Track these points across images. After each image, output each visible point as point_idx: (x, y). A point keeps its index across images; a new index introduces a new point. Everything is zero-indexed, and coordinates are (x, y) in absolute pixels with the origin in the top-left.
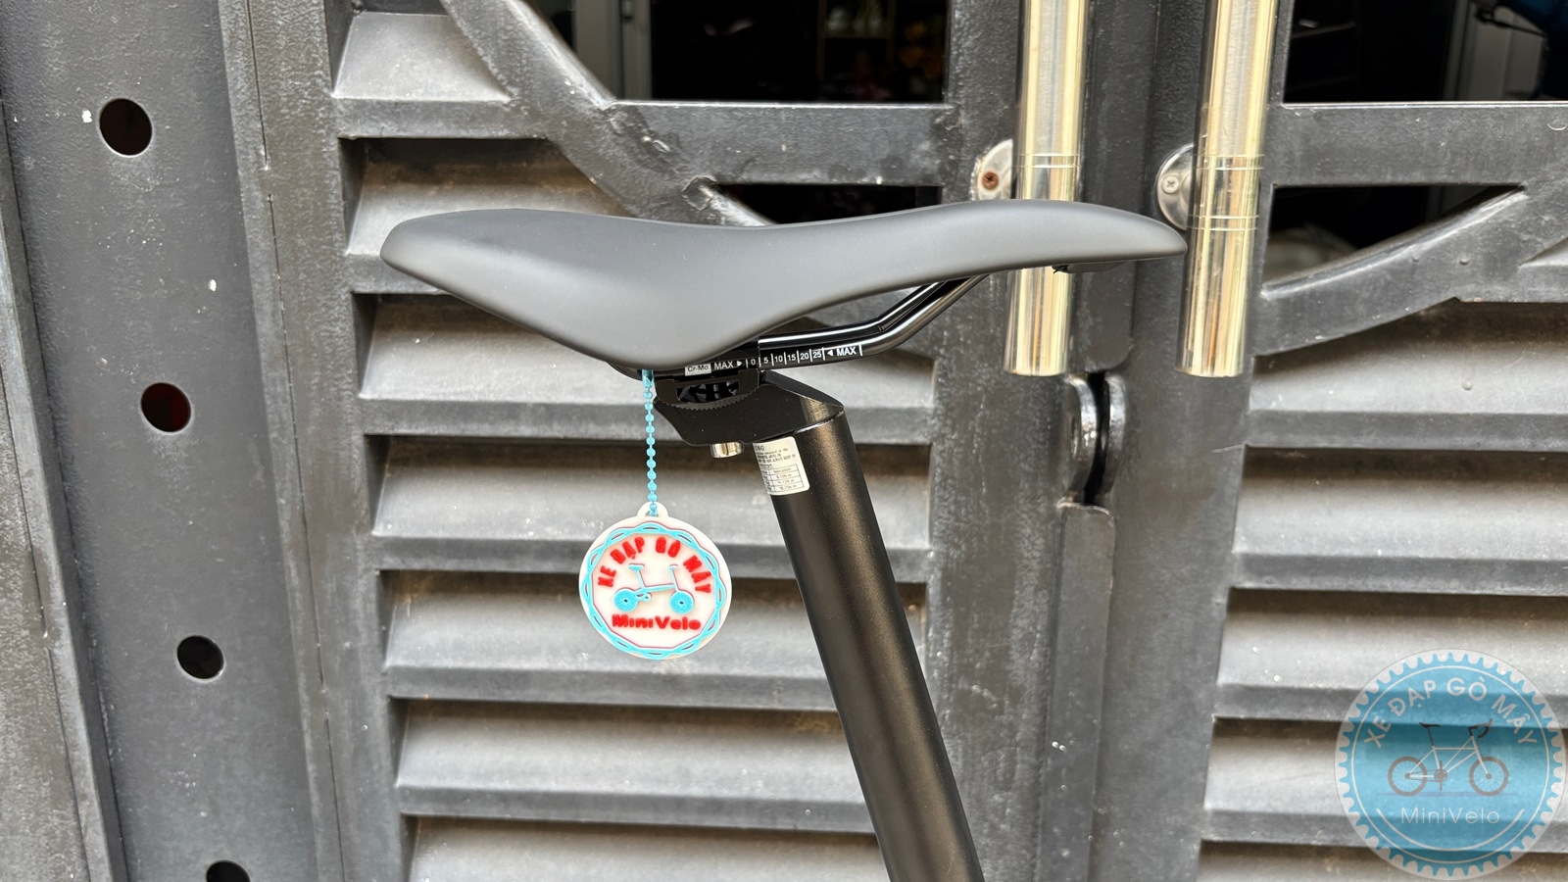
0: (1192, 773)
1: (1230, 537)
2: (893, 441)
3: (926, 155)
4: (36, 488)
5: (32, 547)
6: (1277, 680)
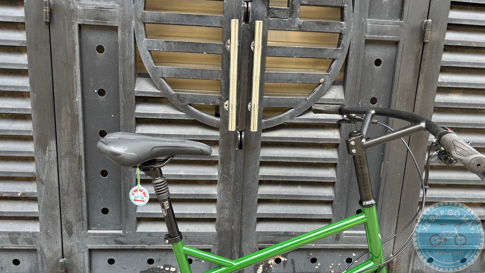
0: (256, 188)
1: (260, 154)
2: (214, 140)
3: (218, 101)
4: (82, 146)
5: (80, 155)
6: (267, 174)
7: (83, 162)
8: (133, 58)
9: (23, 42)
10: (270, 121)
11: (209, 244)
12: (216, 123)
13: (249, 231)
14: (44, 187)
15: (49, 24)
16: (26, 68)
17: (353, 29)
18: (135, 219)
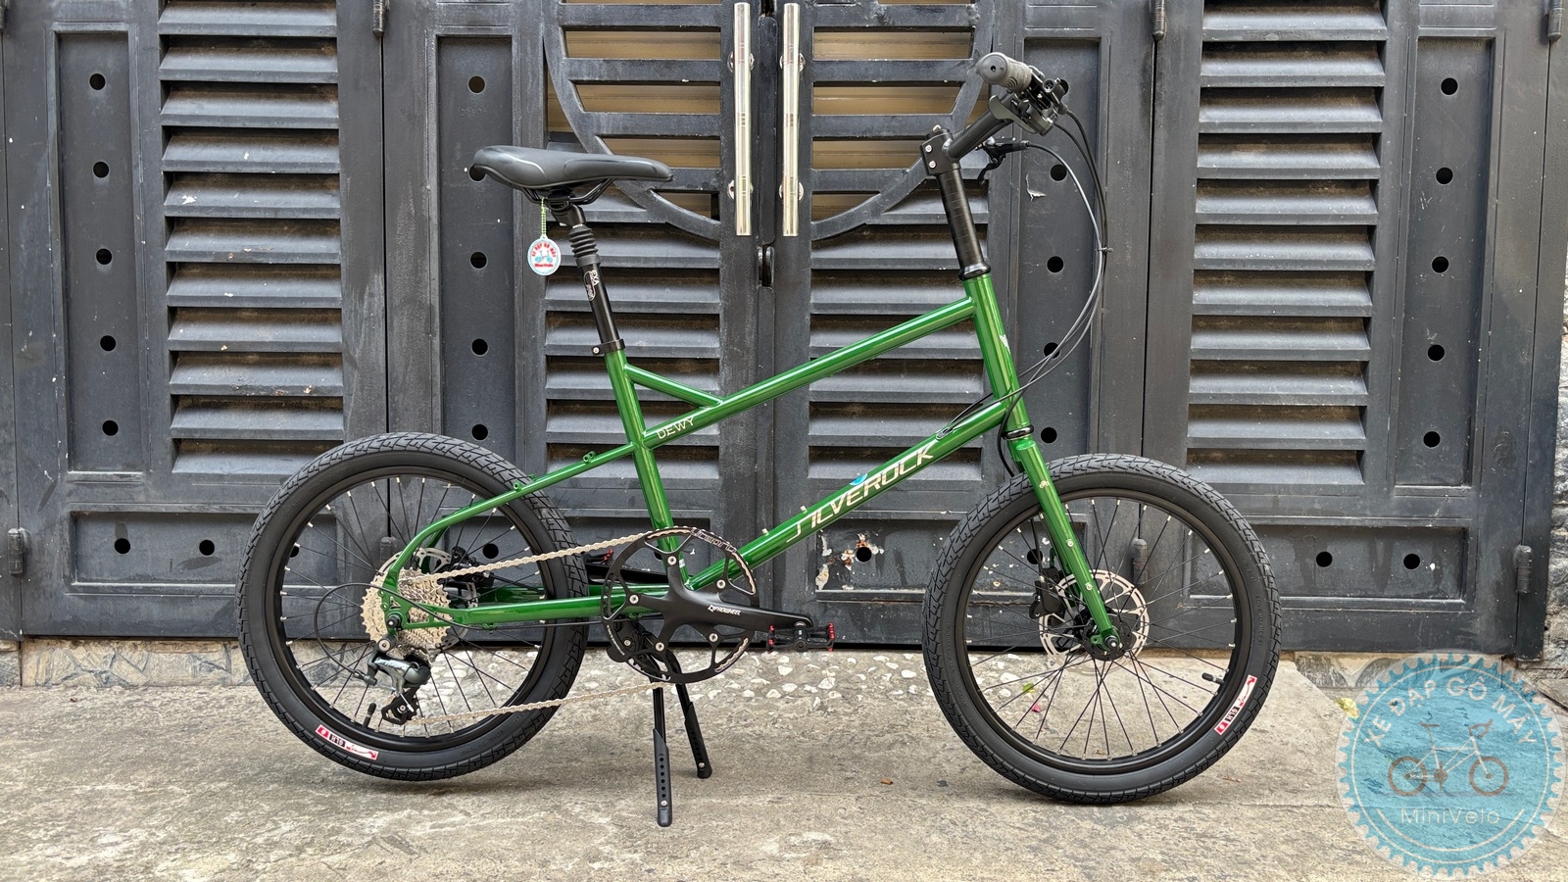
1: (809, 298)
2: (708, 268)
3: (714, 182)
4: (436, 286)
5: (431, 305)
6: (828, 345)
7: (437, 320)
8: (541, 98)
9: (331, 75)
10: (829, 222)
11: (704, 507)
12: (711, 228)
13: (794, 475)
14: (356, 374)
15: (380, 37)
16: (334, 126)
17: (997, 18)
18: (544, 446)
